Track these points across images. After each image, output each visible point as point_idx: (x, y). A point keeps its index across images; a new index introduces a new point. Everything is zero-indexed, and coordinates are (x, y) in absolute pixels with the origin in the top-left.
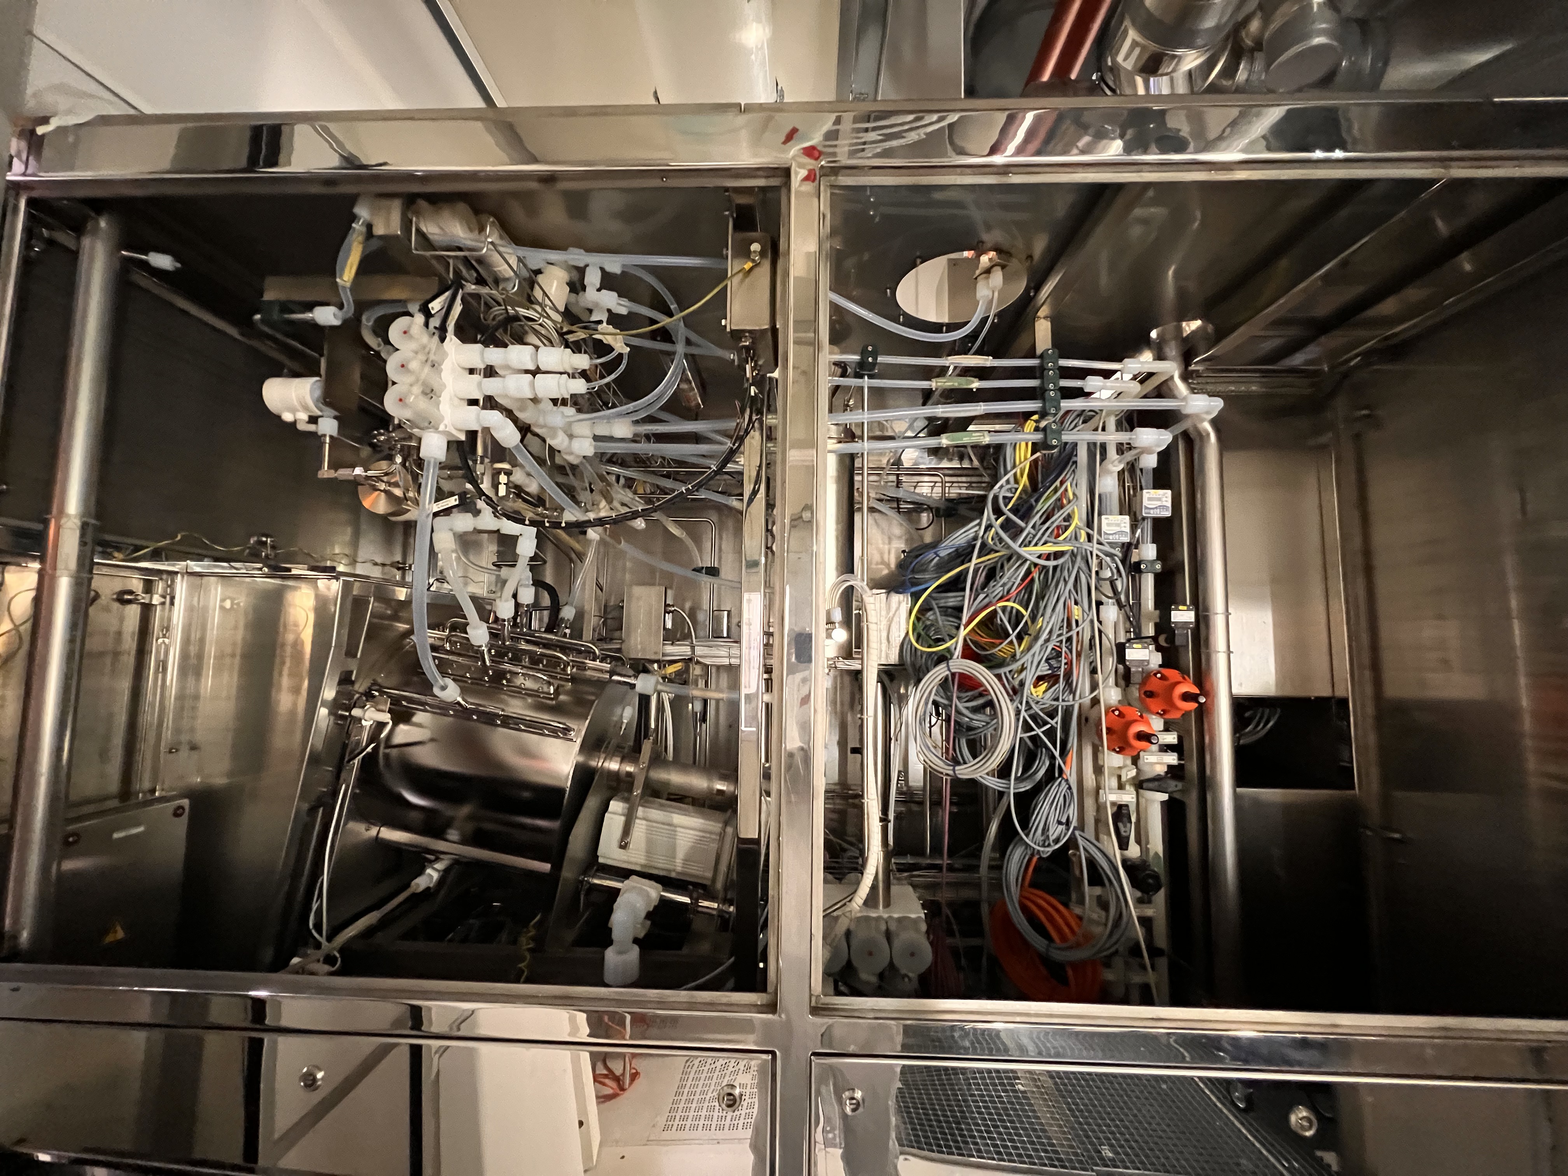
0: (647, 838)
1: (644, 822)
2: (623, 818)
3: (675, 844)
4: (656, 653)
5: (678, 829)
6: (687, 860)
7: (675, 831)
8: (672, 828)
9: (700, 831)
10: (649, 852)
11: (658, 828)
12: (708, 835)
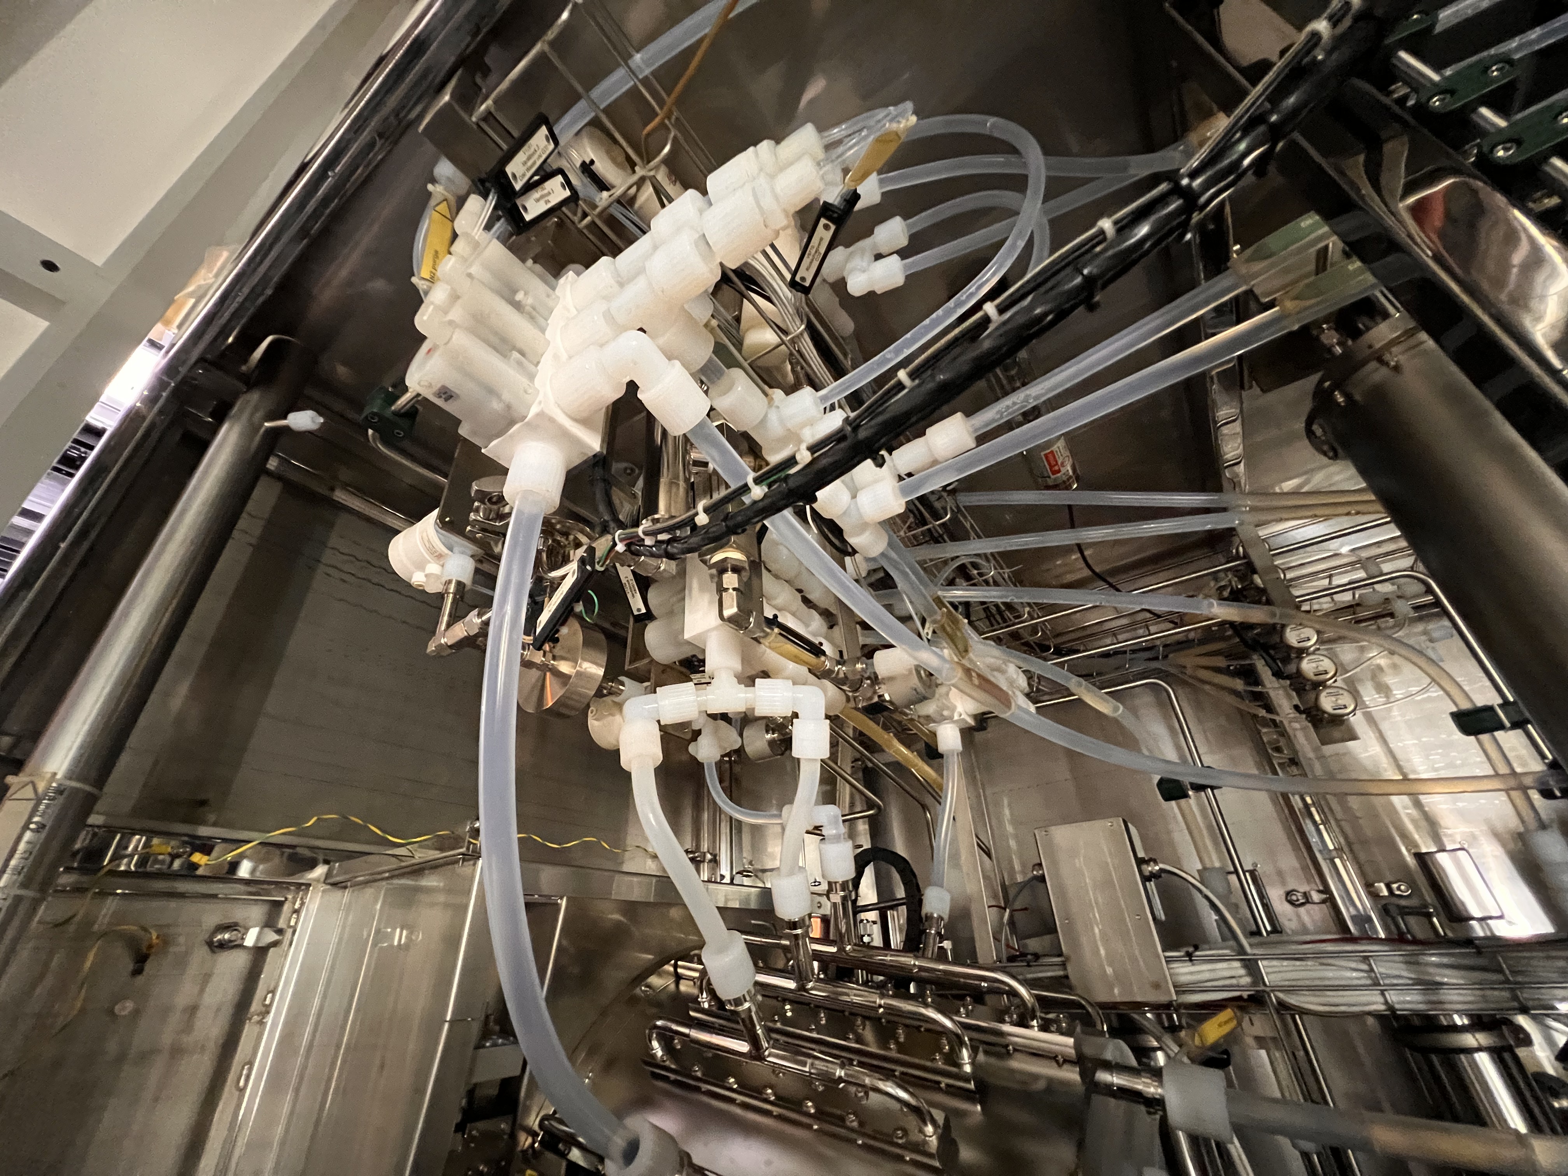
4: (1157, 986)
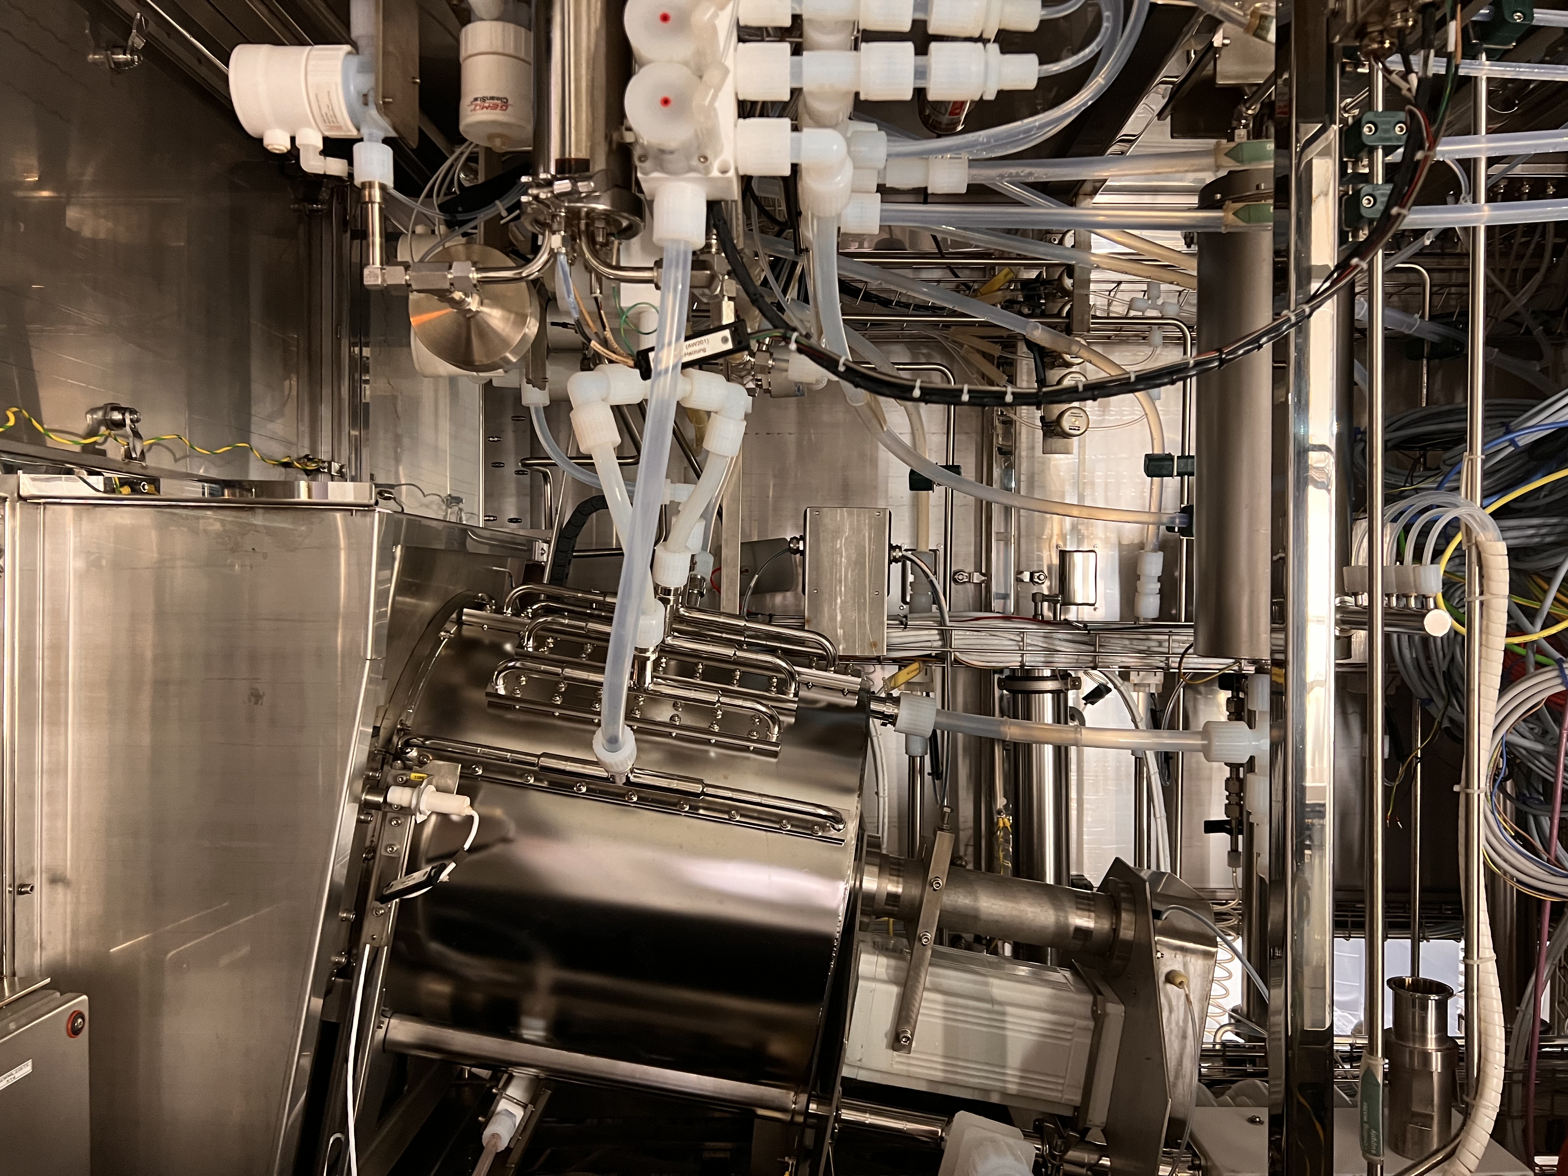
0: (946, 1027)
1: (939, 997)
2: (895, 990)
3: (1004, 1038)
4: (874, 645)
5: (1009, 1009)
6: (1026, 1069)
7: (1004, 1014)
8: (997, 1008)
9: (1054, 1012)
10: (950, 1054)
11: (966, 1007)
12: (1070, 1020)
